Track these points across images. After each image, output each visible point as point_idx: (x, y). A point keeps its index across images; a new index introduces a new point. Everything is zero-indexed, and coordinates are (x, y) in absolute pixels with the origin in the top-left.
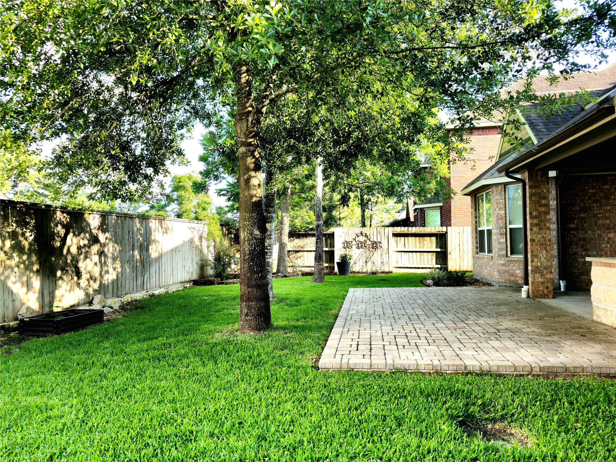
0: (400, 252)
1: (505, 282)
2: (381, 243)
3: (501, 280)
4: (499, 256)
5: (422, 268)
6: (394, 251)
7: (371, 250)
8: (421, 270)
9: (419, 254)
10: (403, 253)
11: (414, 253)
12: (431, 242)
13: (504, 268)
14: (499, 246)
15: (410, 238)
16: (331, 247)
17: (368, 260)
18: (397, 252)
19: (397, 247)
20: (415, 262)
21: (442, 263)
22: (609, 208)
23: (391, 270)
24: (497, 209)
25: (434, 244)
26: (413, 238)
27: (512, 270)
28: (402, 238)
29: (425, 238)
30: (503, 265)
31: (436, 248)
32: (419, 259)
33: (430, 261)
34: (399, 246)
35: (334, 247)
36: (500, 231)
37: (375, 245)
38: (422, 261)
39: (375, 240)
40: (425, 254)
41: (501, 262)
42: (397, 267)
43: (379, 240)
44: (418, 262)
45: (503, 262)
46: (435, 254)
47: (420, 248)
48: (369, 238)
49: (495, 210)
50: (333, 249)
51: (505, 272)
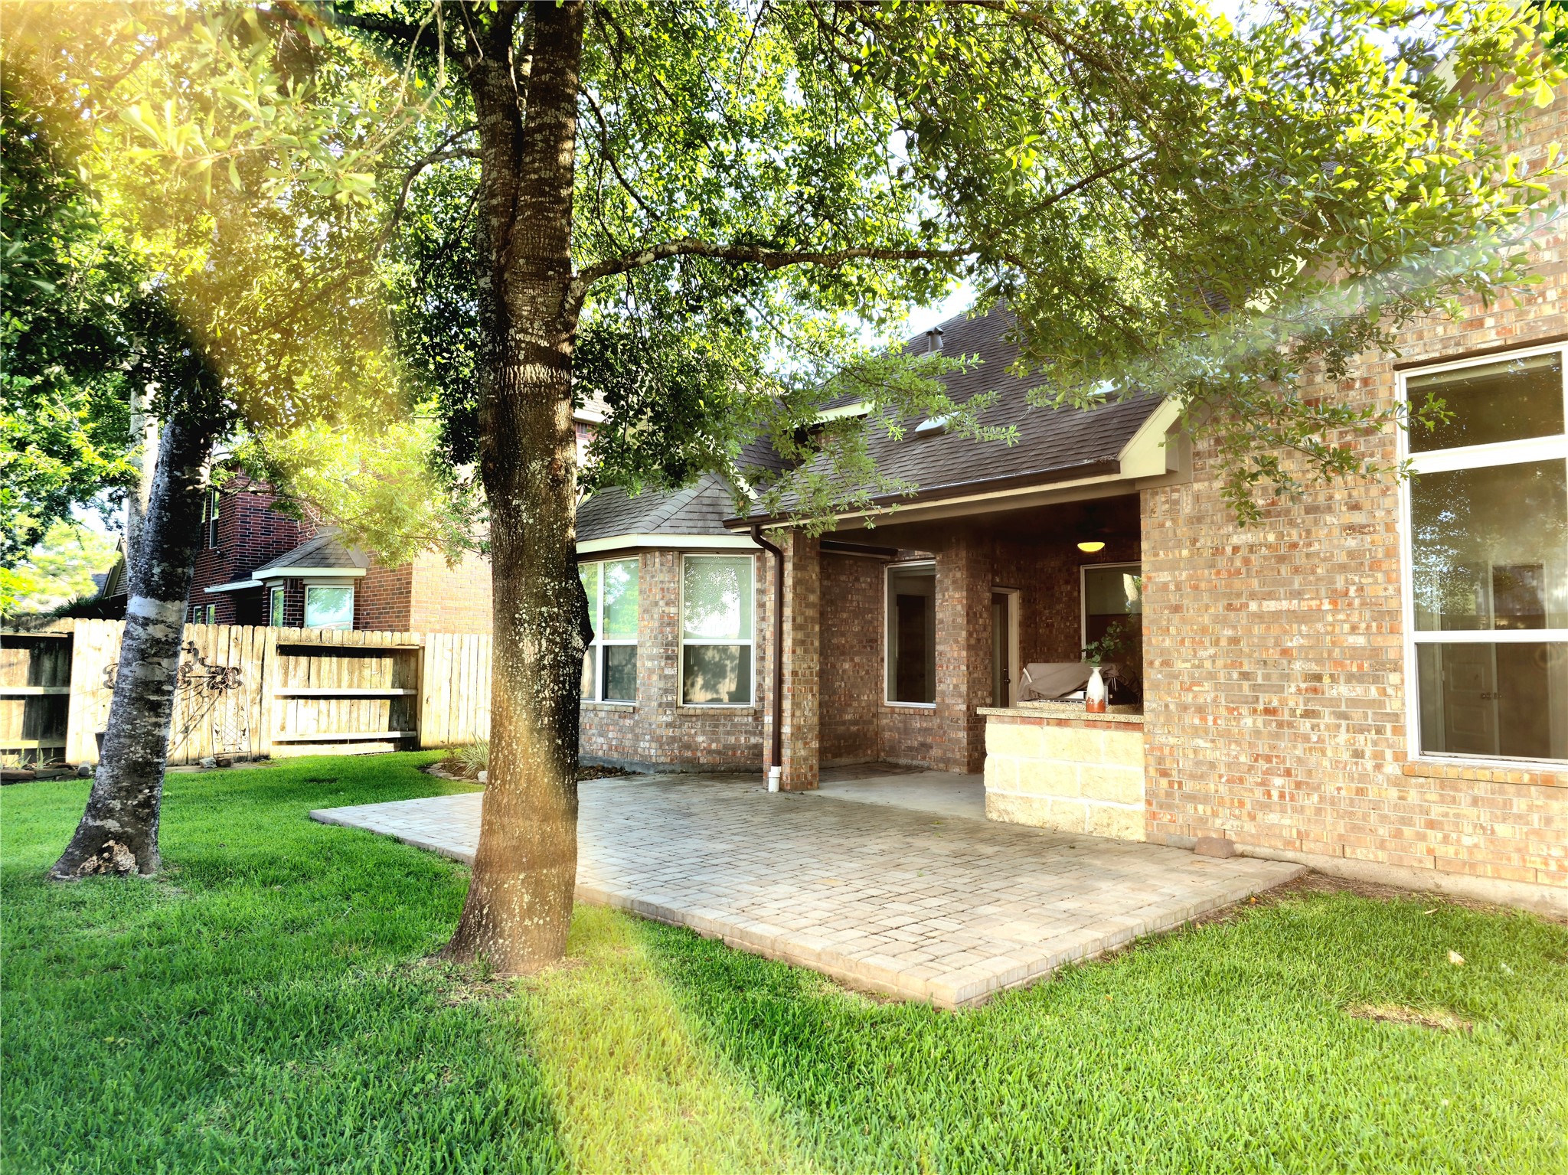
0: (293, 697)
1: (671, 763)
2: (238, 671)
3: (662, 759)
4: (660, 705)
5: (353, 741)
6: (277, 697)
7: (205, 692)
8: (348, 746)
9: (346, 702)
10: (301, 702)
11: (333, 702)
12: (381, 672)
13: (670, 732)
14: (662, 684)
15: (325, 660)
16: (53, 681)
17: (192, 725)
18: (286, 697)
19: (285, 684)
20: (334, 727)
21: (404, 725)
22: (845, 615)
23: (264, 751)
24: (661, 603)
25: (388, 678)
26: (334, 659)
27: (689, 735)
28: (303, 660)
29: (367, 660)
30: (669, 725)
31: (393, 687)
32: (345, 717)
33: (375, 721)
34: (290, 682)
35: (67, 681)
36: (666, 650)
37: (219, 678)
38: (354, 723)
39: (222, 662)
40: (364, 702)
41: (665, 718)
42: (281, 743)
43: (233, 663)
44: (343, 725)
45: (669, 719)
46: (388, 702)
47: (350, 686)
48: (201, 655)
49: (656, 604)
50: (64, 690)
51: (673, 739)
